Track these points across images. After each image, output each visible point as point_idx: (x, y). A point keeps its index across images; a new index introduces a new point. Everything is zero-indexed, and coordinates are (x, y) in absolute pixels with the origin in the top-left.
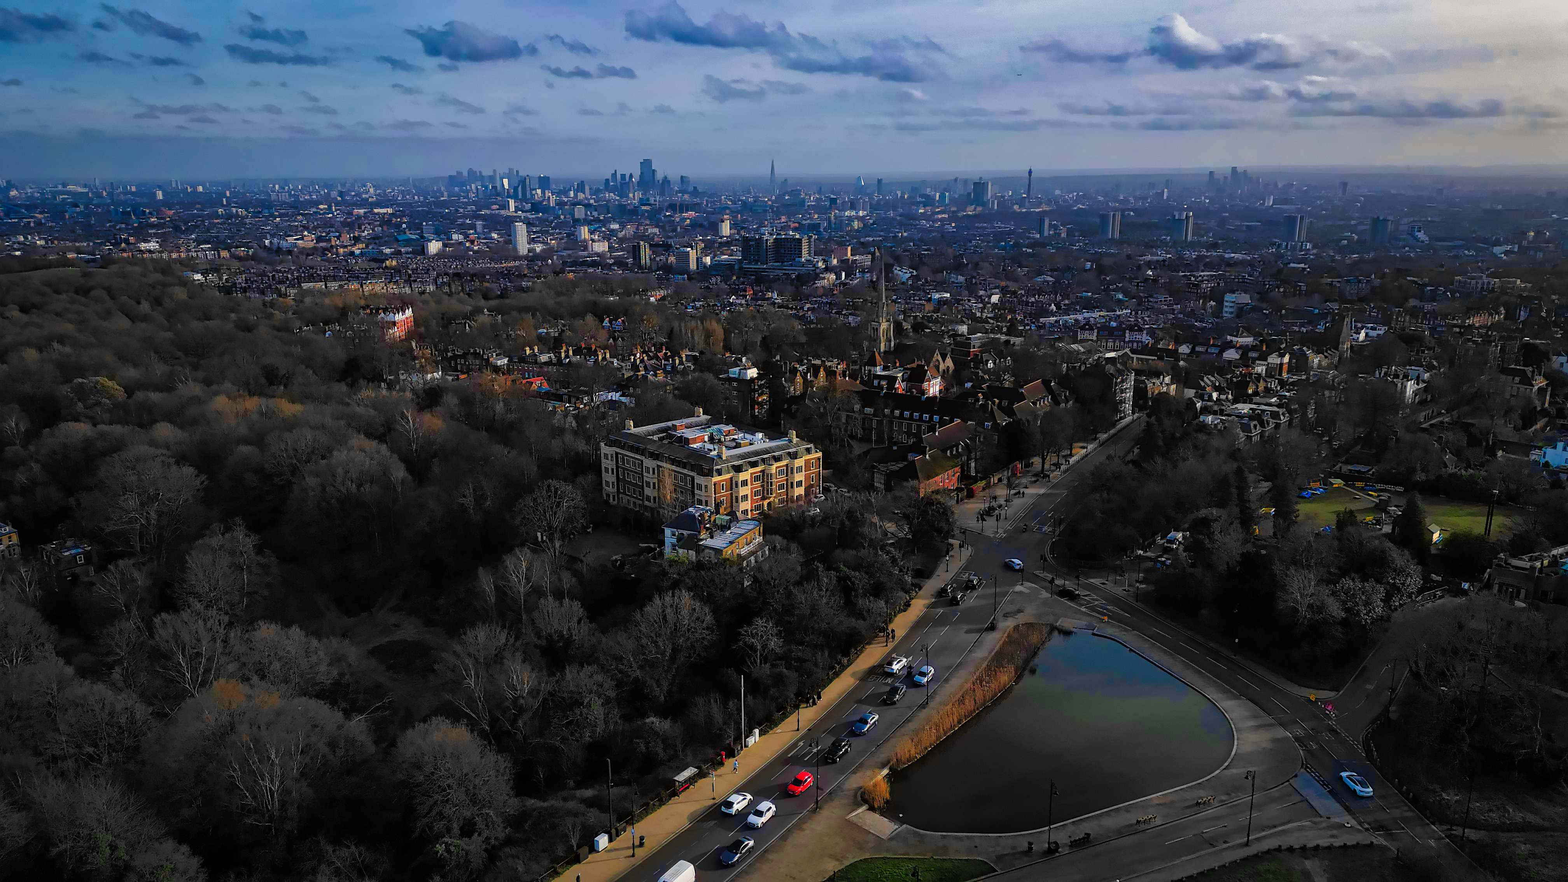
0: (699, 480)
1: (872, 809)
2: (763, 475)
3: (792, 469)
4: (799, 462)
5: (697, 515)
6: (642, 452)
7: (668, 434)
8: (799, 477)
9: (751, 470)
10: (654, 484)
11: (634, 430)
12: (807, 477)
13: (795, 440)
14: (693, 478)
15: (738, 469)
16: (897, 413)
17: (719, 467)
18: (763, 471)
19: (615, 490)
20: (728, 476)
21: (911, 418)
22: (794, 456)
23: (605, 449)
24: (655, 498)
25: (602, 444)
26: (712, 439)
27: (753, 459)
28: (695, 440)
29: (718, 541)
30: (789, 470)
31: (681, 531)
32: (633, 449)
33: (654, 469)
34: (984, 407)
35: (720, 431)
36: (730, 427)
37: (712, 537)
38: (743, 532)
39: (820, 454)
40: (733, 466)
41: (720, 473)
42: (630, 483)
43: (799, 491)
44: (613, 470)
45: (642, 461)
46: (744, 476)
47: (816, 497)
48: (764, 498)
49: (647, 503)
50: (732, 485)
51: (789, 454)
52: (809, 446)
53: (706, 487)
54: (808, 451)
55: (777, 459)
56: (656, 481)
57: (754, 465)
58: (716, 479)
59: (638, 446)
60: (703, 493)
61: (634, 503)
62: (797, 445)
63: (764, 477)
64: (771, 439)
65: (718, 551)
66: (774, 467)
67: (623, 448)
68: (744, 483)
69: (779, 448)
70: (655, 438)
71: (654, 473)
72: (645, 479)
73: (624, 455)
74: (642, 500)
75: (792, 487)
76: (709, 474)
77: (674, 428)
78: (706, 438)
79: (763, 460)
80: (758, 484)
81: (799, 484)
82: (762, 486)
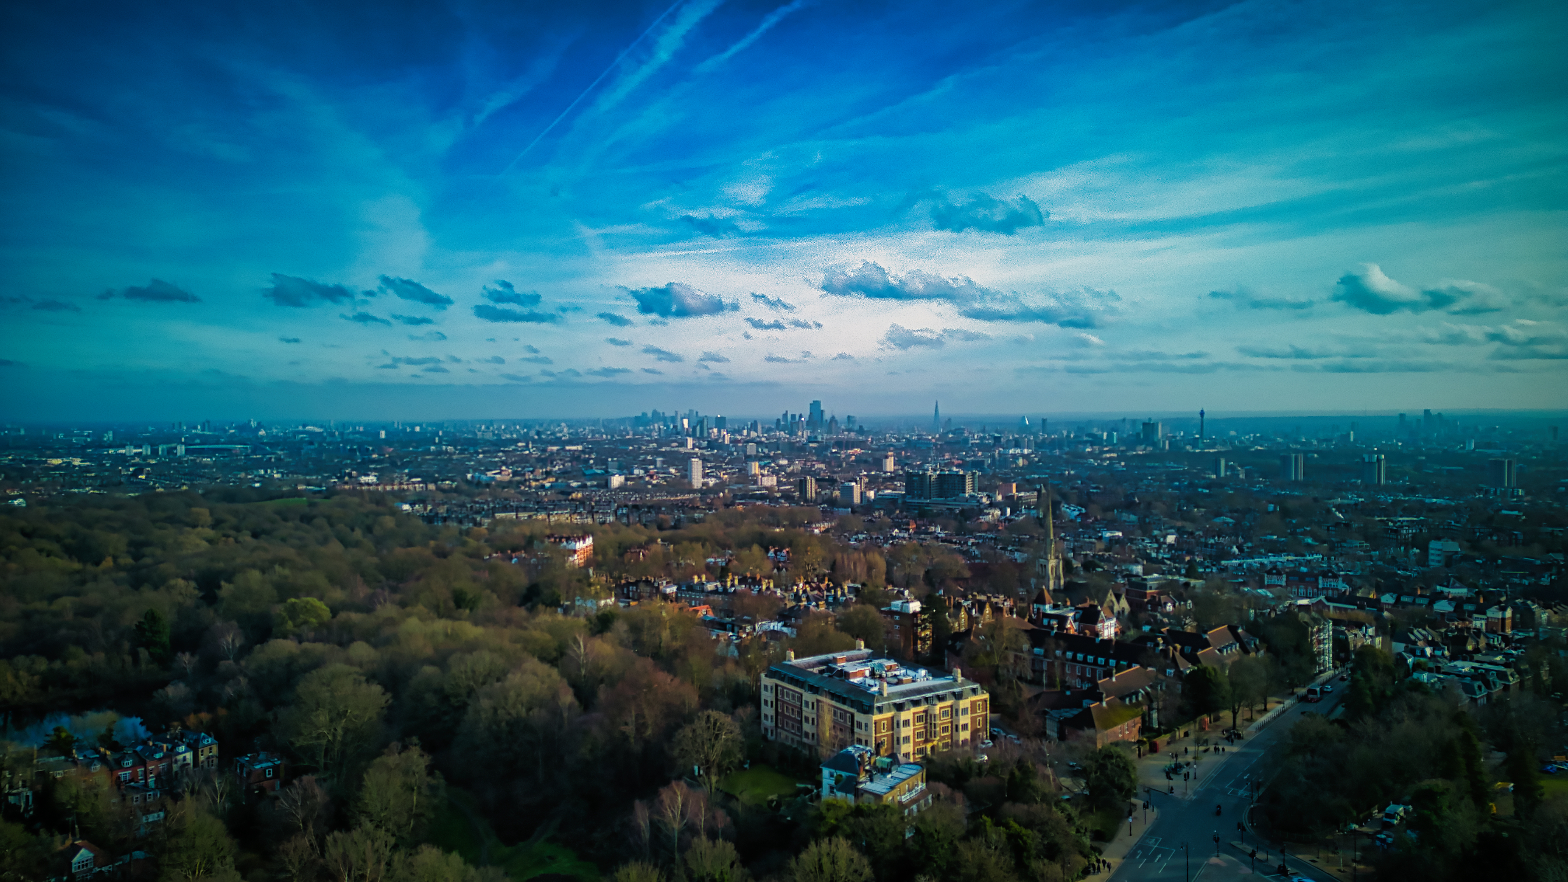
0: (859, 717)
2: (926, 716)
3: (957, 711)
4: (964, 703)
5: (856, 755)
6: (802, 685)
7: (828, 667)
8: (964, 719)
9: (914, 710)
10: (813, 719)
11: (794, 662)
12: (973, 720)
13: (960, 679)
14: (852, 715)
15: (900, 707)
16: (1069, 654)
17: (880, 704)
18: (926, 711)
19: (774, 724)
20: (889, 715)
21: (1085, 661)
22: (958, 696)
23: (765, 680)
24: (813, 735)
25: (763, 675)
26: (873, 674)
27: (916, 698)
28: (855, 675)
29: (878, 786)
30: (954, 712)
31: (839, 772)
32: (793, 681)
33: (813, 704)
34: (1165, 652)
35: (881, 666)
36: (892, 663)
37: (871, 780)
38: (903, 776)
39: (987, 696)
40: (895, 705)
41: (880, 710)
42: (789, 718)
43: (965, 735)
44: (772, 702)
45: (801, 695)
46: (906, 715)
47: (983, 743)
48: (926, 741)
49: (805, 740)
50: (893, 724)
51: (954, 694)
52: (975, 686)
53: (866, 725)
54: (974, 691)
55: (941, 699)
56: (815, 716)
57: (916, 703)
58: (876, 717)
59: (797, 678)
60: (863, 732)
61: (793, 740)
62: (962, 685)
63: (927, 718)
64: (935, 676)
65: (878, 797)
66: (938, 707)
67: (782, 680)
68: (906, 723)
69: (943, 687)
70: (815, 670)
71: (813, 708)
72: (804, 714)
73: (783, 688)
74: (801, 736)
75: (957, 730)
76: (868, 710)
77: (835, 660)
78: (867, 673)
79: (926, 699)
80: (920, 725)
81: (965, 727)
82: (925, 727)
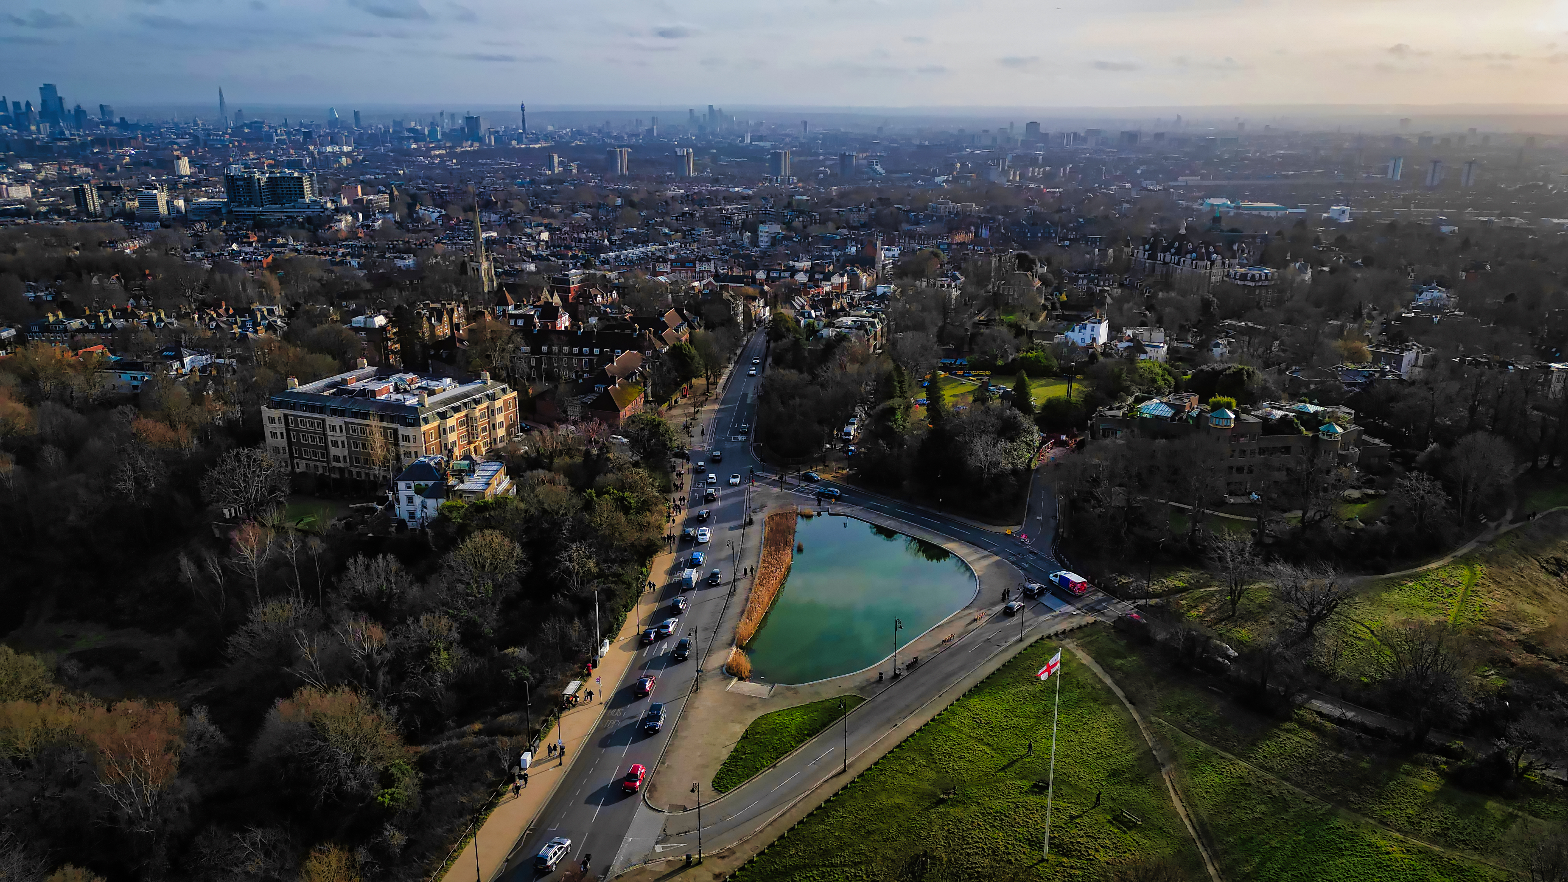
0: (403, 431)
1: (741, 679)
2: (467, 420)
3: (493, 411)
4: (499, 404)
5: (432, 463)
6: (321, 410)
7: (340, 389)
8: (500, 418)
9: (457, 415)
10: (343, 442)
11: (300, 389)
12: (506, 416)
13: (489, 381)
14: (396, 431)
15: (443, 416)
16: (566, 349)
17: (424, 415)
18: (466, 416)
19: (287, 456)
20: (436, 424)
22: (492, 398)
23: (267, 412)
24: (345, 457)
25: (264, 408)
26: (397, 389)
27: (454, 405)
28: (381, 392)
29: (471, 484)
30: (491, 412)
31: (417, 482)
32: (313, 409)
33: (341, 427)
34: (641, 336)
35: (402, 380)
36: (410, 376)
37: (463, 482)
39: (515, 394)
40: (438, 413)
41: (426, 421)
42: (308, 446)
43: (501, 432)
44: (282, 434)
45: (324, 420)
46: (451, 422)
47: (518, 437)
48: (470, 443)
49: (335, 464)
50: (442, 432)
51: (487, 395)
52: (503, 386)
53: (415, 438)
54: (504, 391)
55: (477, 402)
56: (344, 439)
57: (457, 410)
58: (424, 428)
59: (313, 403)
60: (412, 444)
61: (316, 467)
62: (492, 387)
63: (469, 421)
64: (462, 382)
66: (477, 410)
67: (293, 408)
68: (452, 429)
69: (478, 391)
70: (327, 393)
71: (341, 431)
72: (330, 438)
73: (296, 416)
74: (328, 462)
75: (494, 429)
76: (416, 423)
77: (344, 381)
78: (391, 389)
79: (465, 404)
80: (464, 428)
81: (501, 425)
82: (468, 431)
